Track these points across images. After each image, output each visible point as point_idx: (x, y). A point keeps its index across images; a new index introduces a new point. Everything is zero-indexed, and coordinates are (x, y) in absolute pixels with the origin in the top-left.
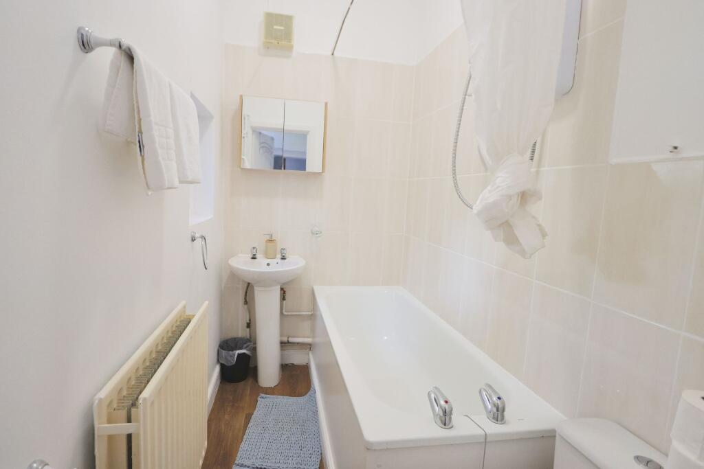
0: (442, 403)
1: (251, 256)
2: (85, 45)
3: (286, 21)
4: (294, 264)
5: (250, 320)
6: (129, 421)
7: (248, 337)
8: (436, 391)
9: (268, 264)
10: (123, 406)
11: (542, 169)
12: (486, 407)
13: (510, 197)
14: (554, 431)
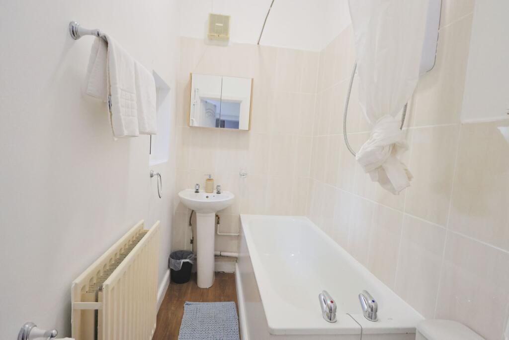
0: (329, 302)
1: (195, 190)
2: (75, 33)
3: (225, 20)
4: (226, 197)
5: (193, 238)
6: (97, 301)
7: (191, 250)
8: (325, 294)
9: (207, 197)
10: (93, 291)
11: (411, 128)
12: (363, 307)
13: (383, 148)
14: (415, 329)
